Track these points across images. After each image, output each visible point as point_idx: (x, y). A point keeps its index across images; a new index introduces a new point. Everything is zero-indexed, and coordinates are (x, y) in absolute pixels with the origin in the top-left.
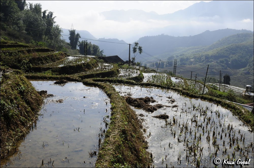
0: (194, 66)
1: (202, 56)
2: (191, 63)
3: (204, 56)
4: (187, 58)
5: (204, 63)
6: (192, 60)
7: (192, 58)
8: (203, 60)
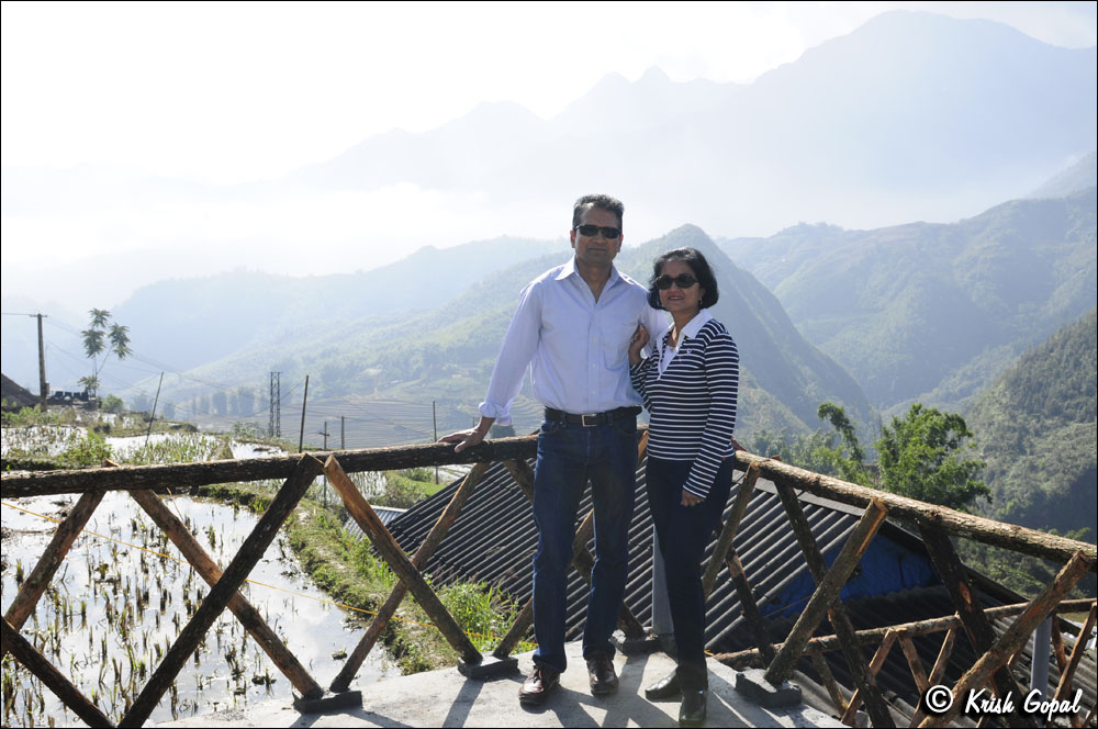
0: (383, 397)
1: (413, 354)
2: (370, 384)
3: (417, 350)
4: (352, 363)
5: (424, 381)
6: (372, 372)
7: (373, 365)
8: (419, 370)
